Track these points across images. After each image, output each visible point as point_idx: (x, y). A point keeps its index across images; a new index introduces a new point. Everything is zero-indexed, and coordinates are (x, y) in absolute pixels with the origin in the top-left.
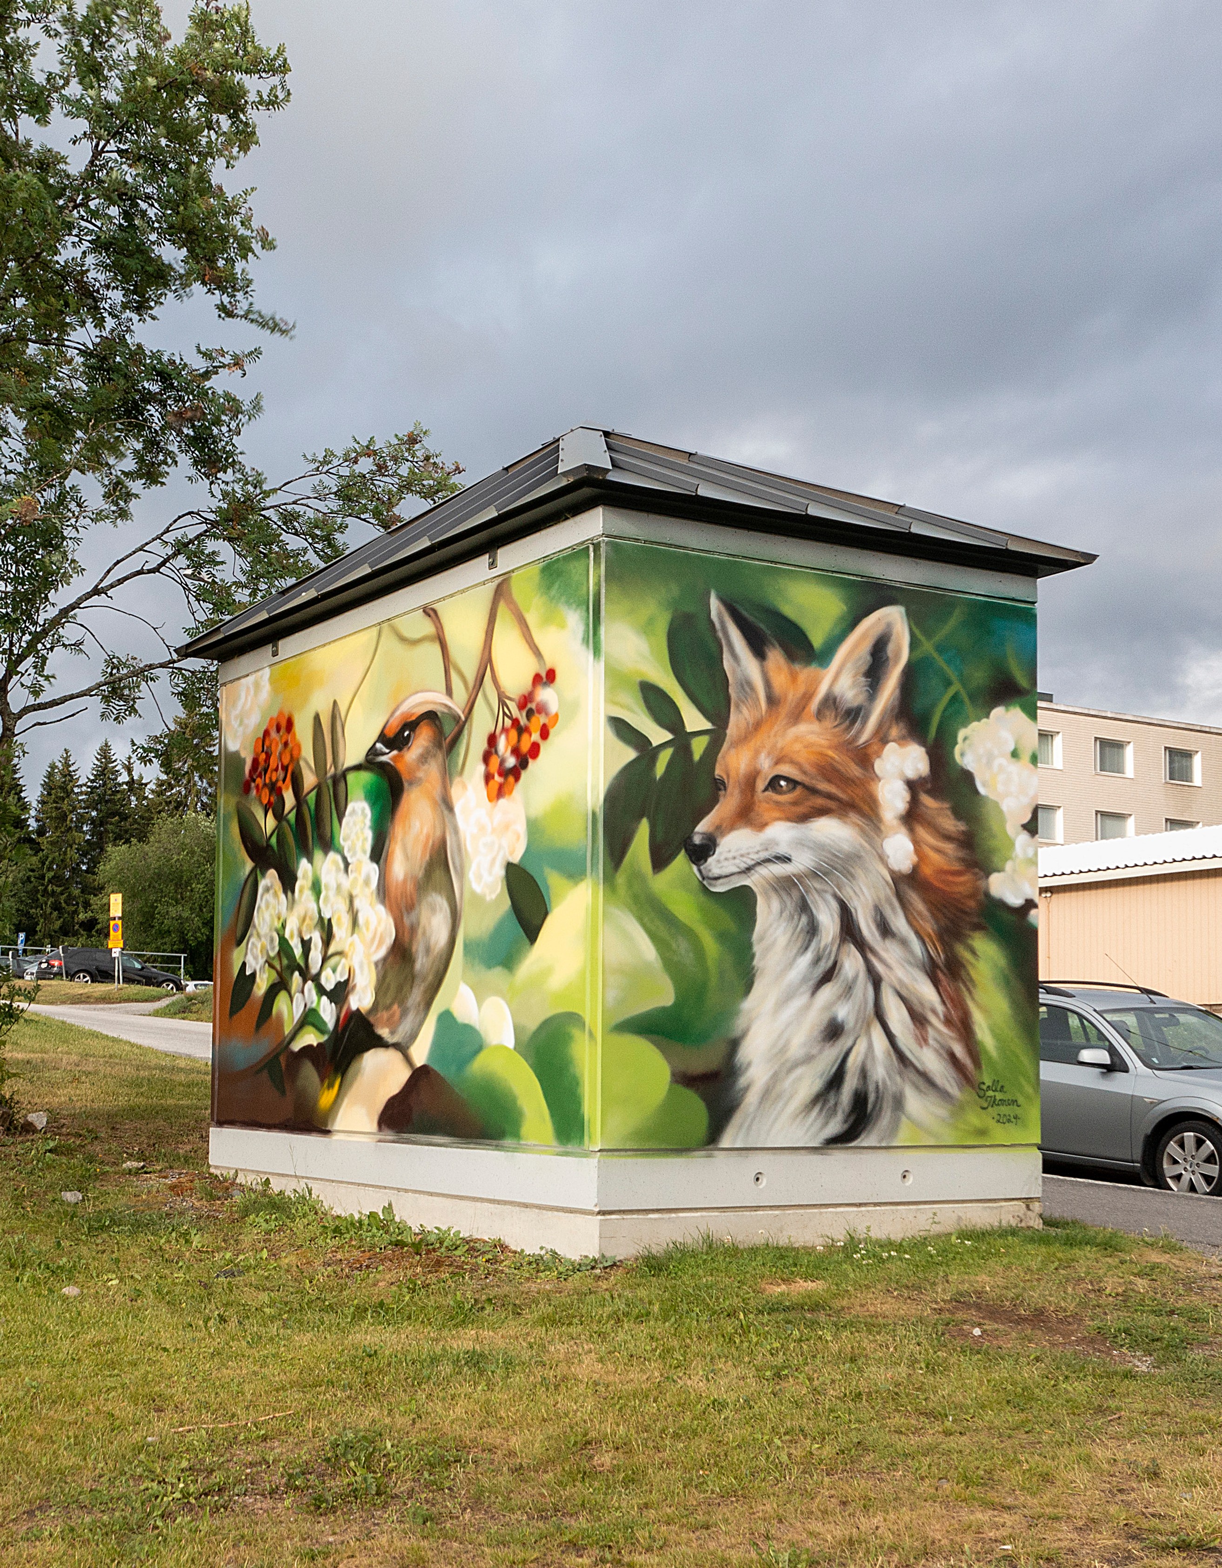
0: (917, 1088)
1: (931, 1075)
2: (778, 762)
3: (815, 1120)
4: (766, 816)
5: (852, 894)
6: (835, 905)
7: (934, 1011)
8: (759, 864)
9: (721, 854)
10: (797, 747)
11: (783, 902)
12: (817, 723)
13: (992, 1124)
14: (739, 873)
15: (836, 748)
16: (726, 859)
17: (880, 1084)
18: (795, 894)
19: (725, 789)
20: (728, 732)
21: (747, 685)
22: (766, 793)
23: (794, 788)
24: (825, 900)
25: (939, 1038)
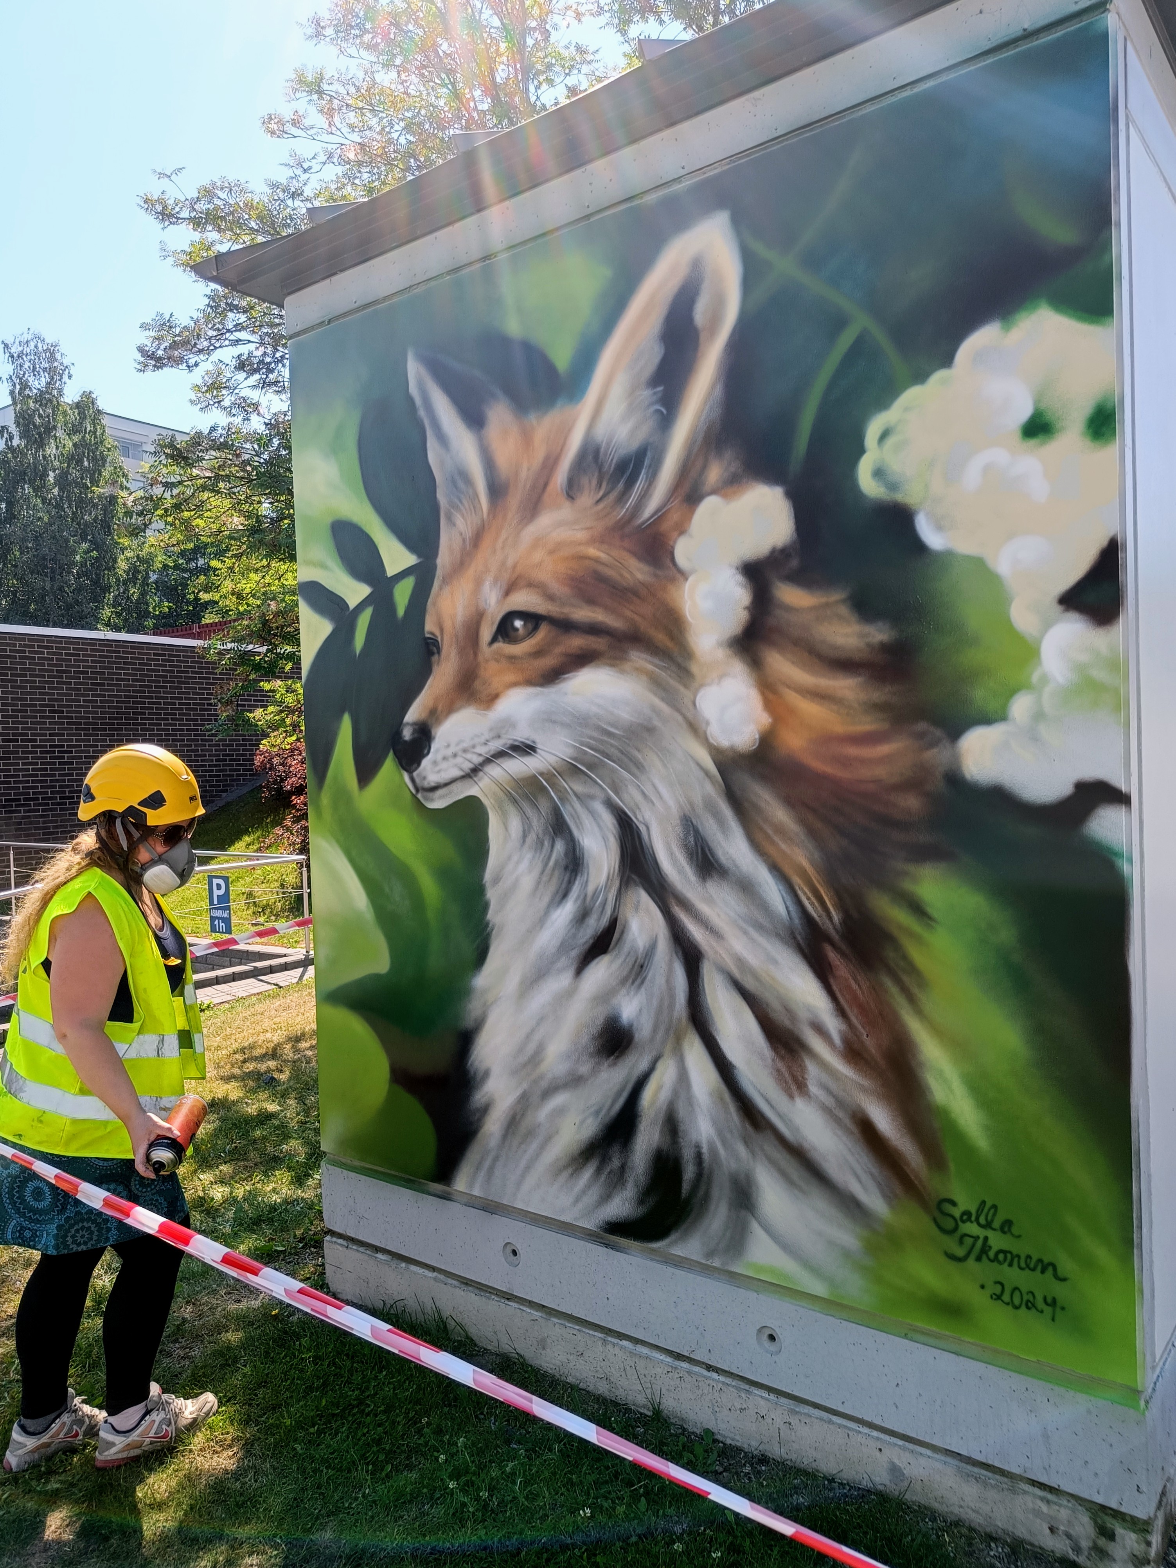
0: (784, 1175)
1: (816, 1156)
2: (508, 591)
3: (588, 1186)
4: (496, 683)
5: (638, 797)
6: (608, 820)
7: (819, 1029)
8: (488, 761)
9: (437, 751)
10: (538, 555)
11: (525, 819)
12: (567, 504)
13: (979, 1299)
14: (463, 777)
15: (601, 540)
16: (445, 758)
17: (705, 1150)
18: (544, 806)
19: (439, 652)
20: (439, 561)
21: (462, 476)
22: (496, 645)
23: (536, 628)
24: (592, 813)
25: (833, 1086)
